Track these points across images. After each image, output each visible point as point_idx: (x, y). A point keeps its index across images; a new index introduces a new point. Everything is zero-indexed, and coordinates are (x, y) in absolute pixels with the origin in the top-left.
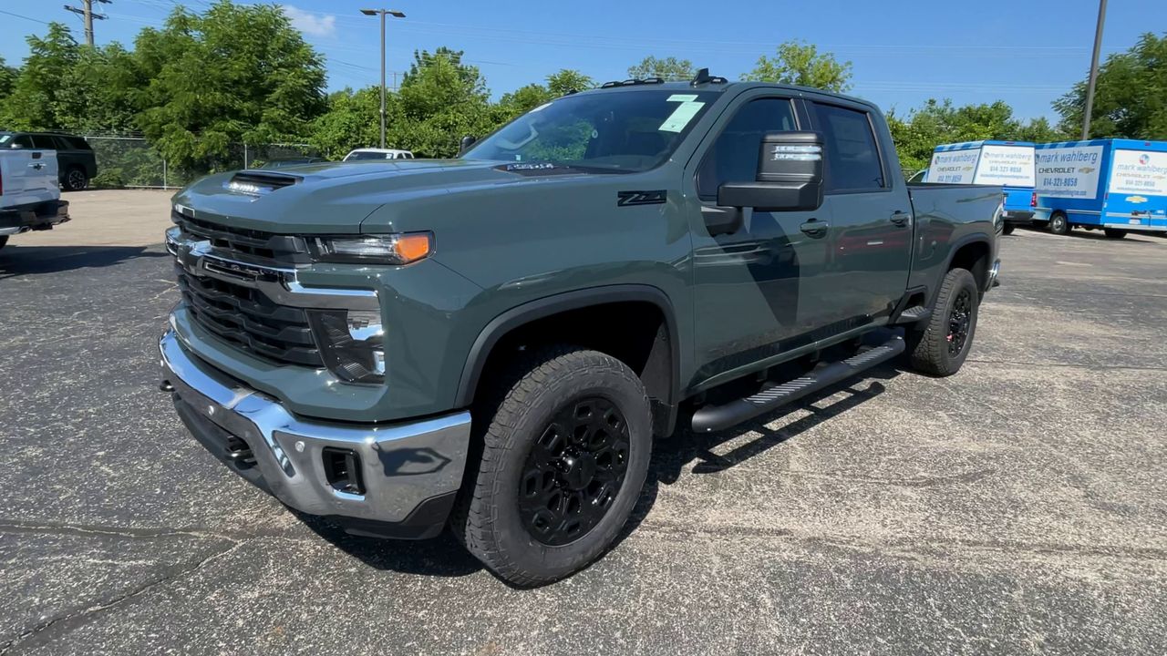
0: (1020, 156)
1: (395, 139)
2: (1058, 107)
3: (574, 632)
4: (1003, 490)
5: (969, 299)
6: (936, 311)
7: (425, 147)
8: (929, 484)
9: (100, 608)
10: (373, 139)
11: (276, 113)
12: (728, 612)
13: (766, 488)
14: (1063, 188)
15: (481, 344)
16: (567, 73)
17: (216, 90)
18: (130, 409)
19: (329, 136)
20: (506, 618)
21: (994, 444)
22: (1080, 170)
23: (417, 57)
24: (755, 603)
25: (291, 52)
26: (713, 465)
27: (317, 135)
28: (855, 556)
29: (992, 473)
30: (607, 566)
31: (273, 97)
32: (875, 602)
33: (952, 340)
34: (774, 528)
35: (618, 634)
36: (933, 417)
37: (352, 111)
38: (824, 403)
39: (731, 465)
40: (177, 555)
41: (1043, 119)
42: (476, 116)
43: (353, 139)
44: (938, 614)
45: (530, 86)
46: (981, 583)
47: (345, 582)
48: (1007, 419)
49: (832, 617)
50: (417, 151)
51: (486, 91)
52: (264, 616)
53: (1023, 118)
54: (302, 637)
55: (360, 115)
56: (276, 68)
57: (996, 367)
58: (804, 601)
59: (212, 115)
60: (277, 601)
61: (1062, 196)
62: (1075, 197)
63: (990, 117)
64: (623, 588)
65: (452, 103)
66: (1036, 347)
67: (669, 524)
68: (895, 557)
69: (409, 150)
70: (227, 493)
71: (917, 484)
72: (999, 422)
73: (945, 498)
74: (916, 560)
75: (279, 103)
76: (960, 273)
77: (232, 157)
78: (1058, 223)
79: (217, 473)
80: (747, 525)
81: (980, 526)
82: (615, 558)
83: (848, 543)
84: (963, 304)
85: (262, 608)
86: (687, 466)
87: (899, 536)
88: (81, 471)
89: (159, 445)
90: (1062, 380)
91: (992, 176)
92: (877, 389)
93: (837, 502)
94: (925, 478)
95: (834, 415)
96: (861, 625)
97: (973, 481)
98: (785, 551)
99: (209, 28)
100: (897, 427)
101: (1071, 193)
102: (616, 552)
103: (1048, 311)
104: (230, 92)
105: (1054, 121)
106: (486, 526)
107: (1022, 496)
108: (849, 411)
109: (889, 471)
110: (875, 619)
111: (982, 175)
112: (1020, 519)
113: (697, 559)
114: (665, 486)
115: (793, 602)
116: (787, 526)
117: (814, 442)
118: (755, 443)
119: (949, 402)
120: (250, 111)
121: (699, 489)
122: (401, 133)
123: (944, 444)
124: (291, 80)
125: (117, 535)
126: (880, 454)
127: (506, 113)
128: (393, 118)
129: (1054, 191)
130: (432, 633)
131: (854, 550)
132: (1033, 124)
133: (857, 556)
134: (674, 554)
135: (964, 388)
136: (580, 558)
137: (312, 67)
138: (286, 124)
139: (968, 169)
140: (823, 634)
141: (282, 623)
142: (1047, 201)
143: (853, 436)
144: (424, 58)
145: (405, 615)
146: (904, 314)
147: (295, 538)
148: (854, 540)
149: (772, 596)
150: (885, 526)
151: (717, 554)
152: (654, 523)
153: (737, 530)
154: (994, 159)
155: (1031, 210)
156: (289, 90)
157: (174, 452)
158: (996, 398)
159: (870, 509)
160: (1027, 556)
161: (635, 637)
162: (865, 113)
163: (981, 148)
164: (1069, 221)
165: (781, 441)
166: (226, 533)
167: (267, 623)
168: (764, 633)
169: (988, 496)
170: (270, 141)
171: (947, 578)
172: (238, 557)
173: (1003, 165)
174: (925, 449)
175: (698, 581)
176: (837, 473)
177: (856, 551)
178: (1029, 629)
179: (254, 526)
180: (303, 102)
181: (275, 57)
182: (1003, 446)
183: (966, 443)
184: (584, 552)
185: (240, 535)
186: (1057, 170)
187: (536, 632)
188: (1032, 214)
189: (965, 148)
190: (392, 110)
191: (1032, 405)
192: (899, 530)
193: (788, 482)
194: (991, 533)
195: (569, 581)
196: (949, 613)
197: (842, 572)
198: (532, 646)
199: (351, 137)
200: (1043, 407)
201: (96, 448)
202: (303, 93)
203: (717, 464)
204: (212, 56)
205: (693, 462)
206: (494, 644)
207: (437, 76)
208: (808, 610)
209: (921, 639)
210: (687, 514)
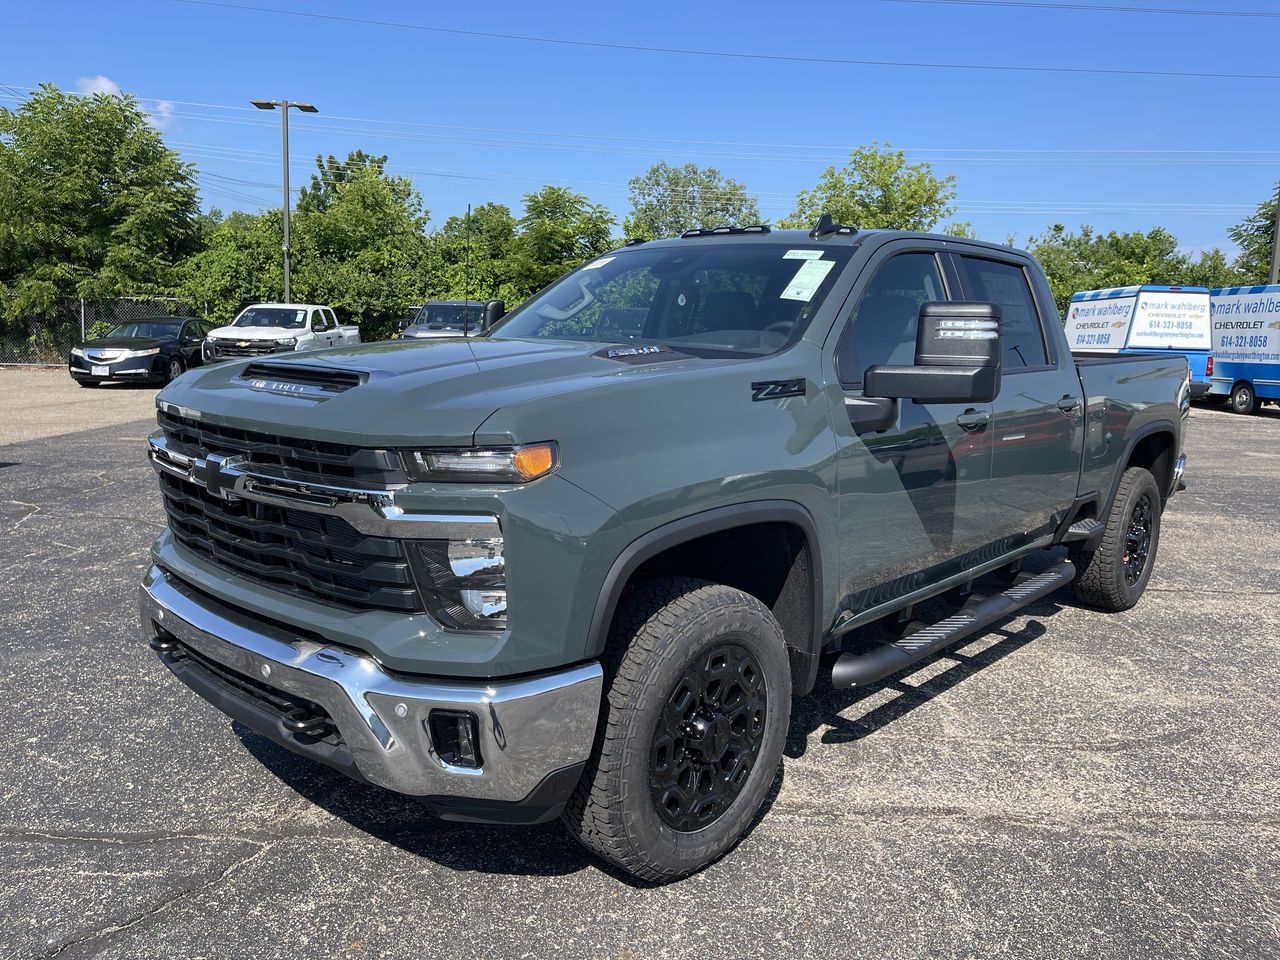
0: (1191, 307)
1: (306, 289)
2: (1237, 236)
3: (725, 935)
4: (1217, 752)
5: (1149, 508)
6: (1111, 525)
7: (348, 299)
8: (1123, 748)
9: (117, 928)
10: (272, 289)
11: (127, 252)
12: (907, 906)
13: (921, 759)
14: (1248, 350)
15: (614, 579)
16: (552, 191)
17: (37, 219)
18: (46, 682)
19: (207, 286)
20: (636, 921)
21: (1196, 696)
22: (1271, 325)
23: (321, 166)
24: (937, 894)
25: (147, 162)
26: (846, 733)
27: (190, 284)
28: (1047, 837)
29: (1200, 732)
30: (744, 856)
31: (122, 228)
32: (1083, 889)
33: (1130, 562)
34: (941, 806)
35: (779, 935)
36: (1114, 665)
37: (239, 248)
38: (971, 650)
39: (869, 732)
40: (190, 864)
41: (1217, 252)
42: (420, 253)
43: (243, 289)
44: (1160, 898)
45: (486, 206)
46: (1205, 862)
47: (421, 888)
48: (1209, 665)
49: (1035, 907)
50: (337, 305)
51: (422, 214)
52: (331, 930)
53: (1191, 252)
54: (389, 953)
55: (252, 255)
56: (126, 187)
57: (1184, 598)
58: (996, 890)
59: (31, 255)
60: (340, 913)
61: (1247, 361)
62: (1264, 362)
63: (1146, 252)
64: (771, 883)
65: (384, 235)
66: (1232, 570)
67: (809, 806)
68: (1098, 836)
69: (326, 303)
70: (225, 785)
71: (1109, 749)
72: (1199, 668)
73: (1146, 764)
74: (1124, 839)
75: (131, 238)
76: (1138, 474)
77: (60, 319)
78: (1242, 398)
79: (201, 761)
80: (905, 804)
81: (1195, 797)
82: (752, 847)
83: (1036, 821)
84: (1142, 515)
85: (326, 921)
86: (813, 734)
87: (1097, 811)
88: (16, 763)
89: (107, 727)
90: (1271, 612)
91: (1151, 334)
92: (1035, 630)
93: (1012, 772)
94: (1116, 740)
95: (988, 665)
96: (1071, 915)
97: (1178, 743)
98: (960, 832)
99: (28, 129)
100: (1069, 677)
101: (1260, 356)
102: (750, 841)
103: (1242, 521)
104: (58, 222)
105: (1233, 254)
106: (614, 805)
107: (1241, 758)
108: (1004, 659)
109: (1071, 733)
110: (1087, 908)
111: (1138, 334)
112: (1242, 786)
113: (853, 846)
114: (791, 760)
115: (984, 893)
116: (955, 803)
117: (969, 700)
118: (893, 703)
119: (1131, 644)
120: (88, 250)
121: (836, 762)
122: (313, 279)
123: (1134, 698)
124: (148, 204)
125: (99, 842)
126: (1055, 712)
127: (464, 249)
128: (300, 257)
129: (1234, 354)
130: (550, 941)
131: (1045, 829)
132: (1204, 261)
133: (1048, 835)
134: (823, 841)
135: (1148, 625)
136: (715, 847)
137: (178, 184)
138: (141, 267)
139: (1120, 324)
140: (1026, 925)
141: (357, 939)
142: (1228, 368)
143: (1017, 691)
144: (331, 168)
145: (510, 921)
146: (1071, 530)
147: (337, 837)
148: (1042, 818)
149: (956, 886)
150: (1078, 800)
151: (877, 839)
152: (789, 805)
153: (896, 810)
154: (1155, 311)
155: (1206, 380)
156: (146, 218)
157: (131, 736)
158: (1191, 638)
159: (1055, 780)
160: (1255, 829)
161: (800, 937)
162: (1021, 266)
163: (1137, 295)
164: (1257, 395)
165: (927, 699)
166: (240, 834)
167: (338, 940)
168: (956, 928)
169: (1199, 761)
170: (119, 294)
171: (1165, 858)
172: (271, 862)
173: (1167, 319)
174: (1111, 705)
175: (862, 871)
176: (1005, 737)
177: (1048, 831)
178: (1269, 910)
179: (275, 825)
180: (167, 235)
181: (124, 171)
182: (1208, 699)
183: (1162, 696)
184: (719, 839)
185: (262, 836)
186: (1240, 325)
187: (678, 936)
188: (1208, 387)
189: (1114, 296)
190: (298, 246)
191: (1238, 645)
192: (1096, 805)
193: (946, 751)
194: (1209, 803)
195: (702, 877)
196: (1172, 896)
197: (1036, 856)
198: (678, 952)
199: (239, 287)
200: (1252, 648)
201: (22, 733)
202: (167, 223)
203: (852, 731)
204: (32, 170)
205: (819, 729)
206: (629, 951)
207: (363, 197)
208: (1004, 900)
209: (1144, 927)
210: (828, 792)
